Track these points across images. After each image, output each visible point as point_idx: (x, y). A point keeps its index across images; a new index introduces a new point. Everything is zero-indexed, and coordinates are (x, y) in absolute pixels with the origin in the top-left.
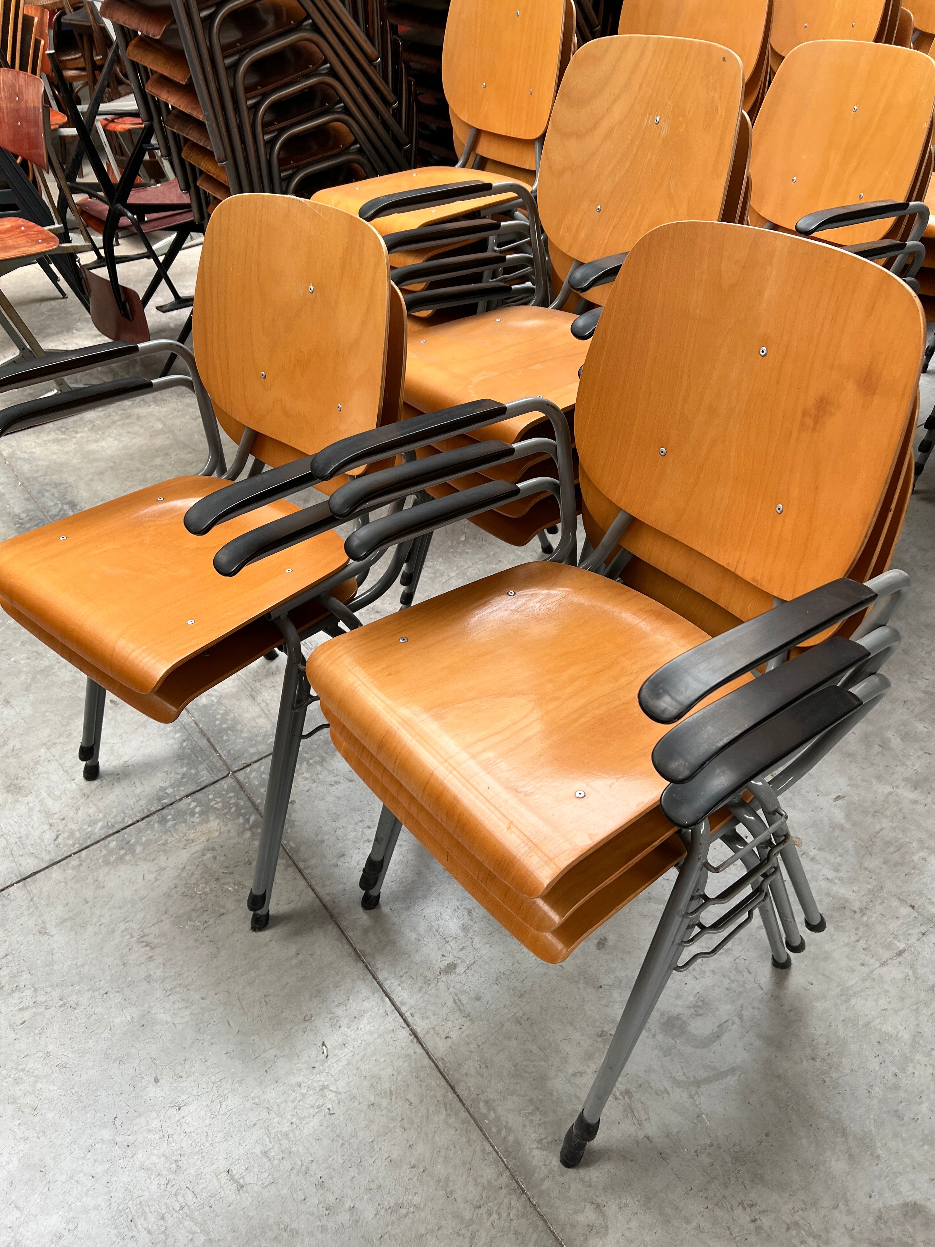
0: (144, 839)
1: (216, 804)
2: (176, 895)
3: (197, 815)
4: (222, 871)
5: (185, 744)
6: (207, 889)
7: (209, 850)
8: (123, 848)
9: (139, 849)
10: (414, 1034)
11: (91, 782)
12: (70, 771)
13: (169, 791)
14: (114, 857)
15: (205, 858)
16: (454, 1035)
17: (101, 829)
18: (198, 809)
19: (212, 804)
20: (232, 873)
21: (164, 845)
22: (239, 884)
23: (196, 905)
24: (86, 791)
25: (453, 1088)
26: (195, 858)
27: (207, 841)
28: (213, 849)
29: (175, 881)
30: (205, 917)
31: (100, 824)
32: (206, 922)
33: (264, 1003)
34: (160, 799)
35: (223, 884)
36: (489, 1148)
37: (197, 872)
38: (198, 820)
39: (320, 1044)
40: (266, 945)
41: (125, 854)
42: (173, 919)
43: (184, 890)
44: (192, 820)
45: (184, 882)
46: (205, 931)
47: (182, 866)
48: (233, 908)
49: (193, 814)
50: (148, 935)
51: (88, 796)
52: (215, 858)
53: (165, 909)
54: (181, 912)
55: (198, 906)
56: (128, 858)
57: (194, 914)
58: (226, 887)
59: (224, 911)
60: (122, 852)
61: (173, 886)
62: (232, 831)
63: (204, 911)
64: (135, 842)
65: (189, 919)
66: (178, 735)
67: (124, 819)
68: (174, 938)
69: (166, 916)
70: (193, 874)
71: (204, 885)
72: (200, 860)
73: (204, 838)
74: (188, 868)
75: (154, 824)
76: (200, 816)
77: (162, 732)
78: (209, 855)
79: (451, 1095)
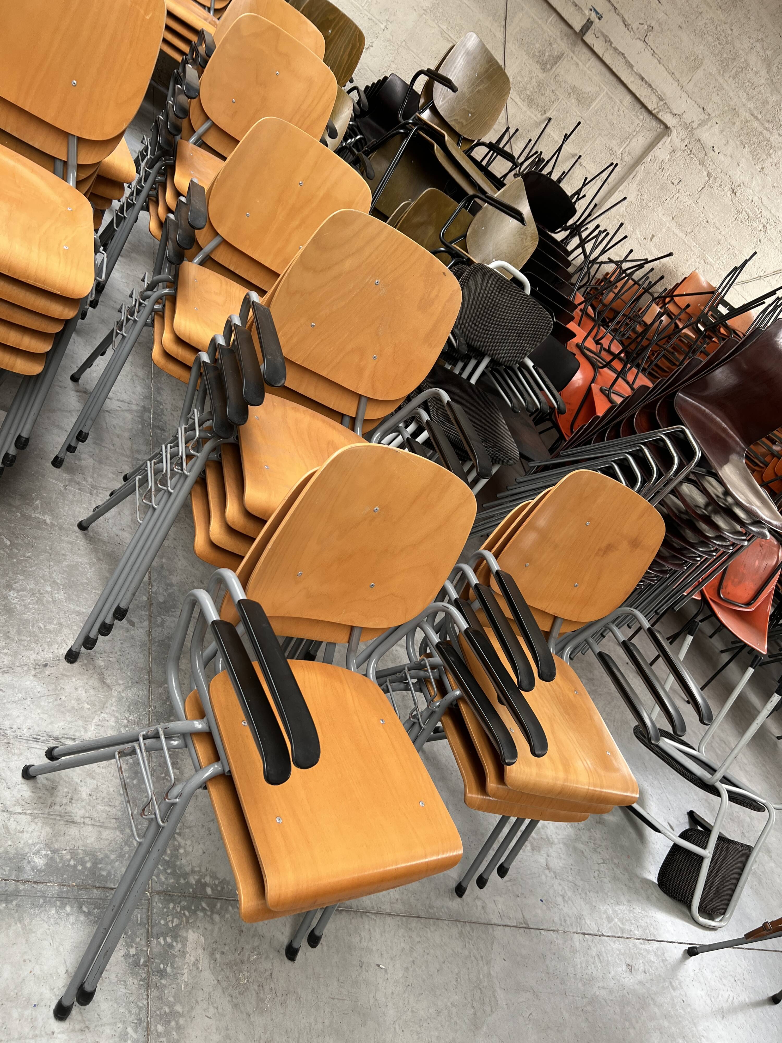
0: (171, 999)
1: (172, 923)
2: (238, 1000)
3: (174, 944)
4: (237, 954)
5: (85, 909)
6: (247, 974)
7: (213, 954)
8: (169, 1022)
9: (178, 1008)
10: (390, 915)
11: (70, 1016)
12: (37, 1032)
13: (133, 951)
14: (174, 1033)
15: (218, 960)
16: (397, 897)
17: (136, 1031)
18: (169, 940)
19: (171, 926)
20: (243, 948)
21: (187, 985)
22: (254, 949)
23: (255, 990)
24: (77, 1027)
25: (418, 917)
26: (214, 968)
27: (204, 950)
28: (215, 950)
29: (226, 994)
30: (267, 989)
31: (130, 1030)
32: (271, 989)
33: (342, 984)
34: (137, 964)
35: (248, 960)
36: (446, 922)
37: (228, 973)
38: (179, 946)
39: (377, 967)
40: (306, 959)
41: (177, 1023)
42: (256, 1013)
43: (237, 991)
44: (177, 949)
45: (231, 987)
46: (278, 994)
47: (216, 982)
48: (270, 965)
49: (171, 946)
50: (260, 1038)
51: (88, 1027)
52: (223, 953)
53: (245, 1014)
54: (254, 1003)
55: (257, 988)
56: (181, 1021)
57: (261, 995)
58: (251, 959)
59: (270, 972)
60: (173, 1024)
61: (230, 998)
62: (206, 926)
63: (262, 986)
64: (169, 1008)
65: (263, 1000)
66: (68, 909)
67: (138, 1006)
68: (272, 1020)
69: (251, 1016)
70: (227, 977)
71: (241, 974)
72: (218, 965)
73: (200, 951)
74: (220, 978)
75: (161, 983)
76: (177, 942)
77: (52, 920)
78: (218, 956)
79: (422, 920)
